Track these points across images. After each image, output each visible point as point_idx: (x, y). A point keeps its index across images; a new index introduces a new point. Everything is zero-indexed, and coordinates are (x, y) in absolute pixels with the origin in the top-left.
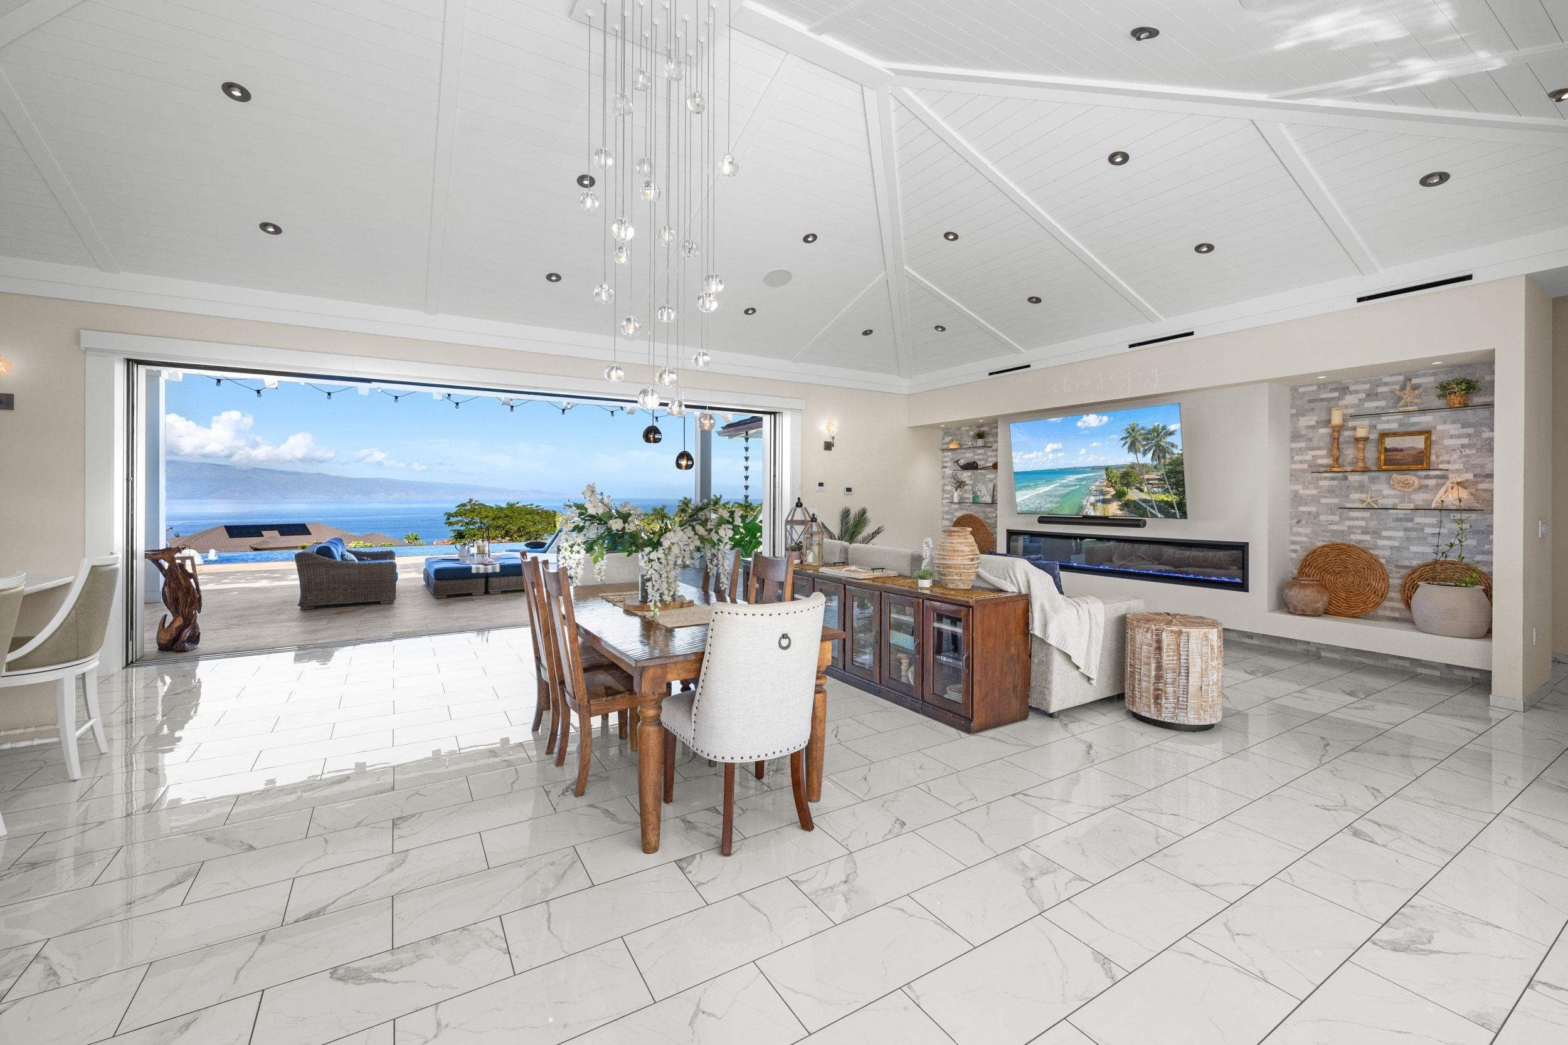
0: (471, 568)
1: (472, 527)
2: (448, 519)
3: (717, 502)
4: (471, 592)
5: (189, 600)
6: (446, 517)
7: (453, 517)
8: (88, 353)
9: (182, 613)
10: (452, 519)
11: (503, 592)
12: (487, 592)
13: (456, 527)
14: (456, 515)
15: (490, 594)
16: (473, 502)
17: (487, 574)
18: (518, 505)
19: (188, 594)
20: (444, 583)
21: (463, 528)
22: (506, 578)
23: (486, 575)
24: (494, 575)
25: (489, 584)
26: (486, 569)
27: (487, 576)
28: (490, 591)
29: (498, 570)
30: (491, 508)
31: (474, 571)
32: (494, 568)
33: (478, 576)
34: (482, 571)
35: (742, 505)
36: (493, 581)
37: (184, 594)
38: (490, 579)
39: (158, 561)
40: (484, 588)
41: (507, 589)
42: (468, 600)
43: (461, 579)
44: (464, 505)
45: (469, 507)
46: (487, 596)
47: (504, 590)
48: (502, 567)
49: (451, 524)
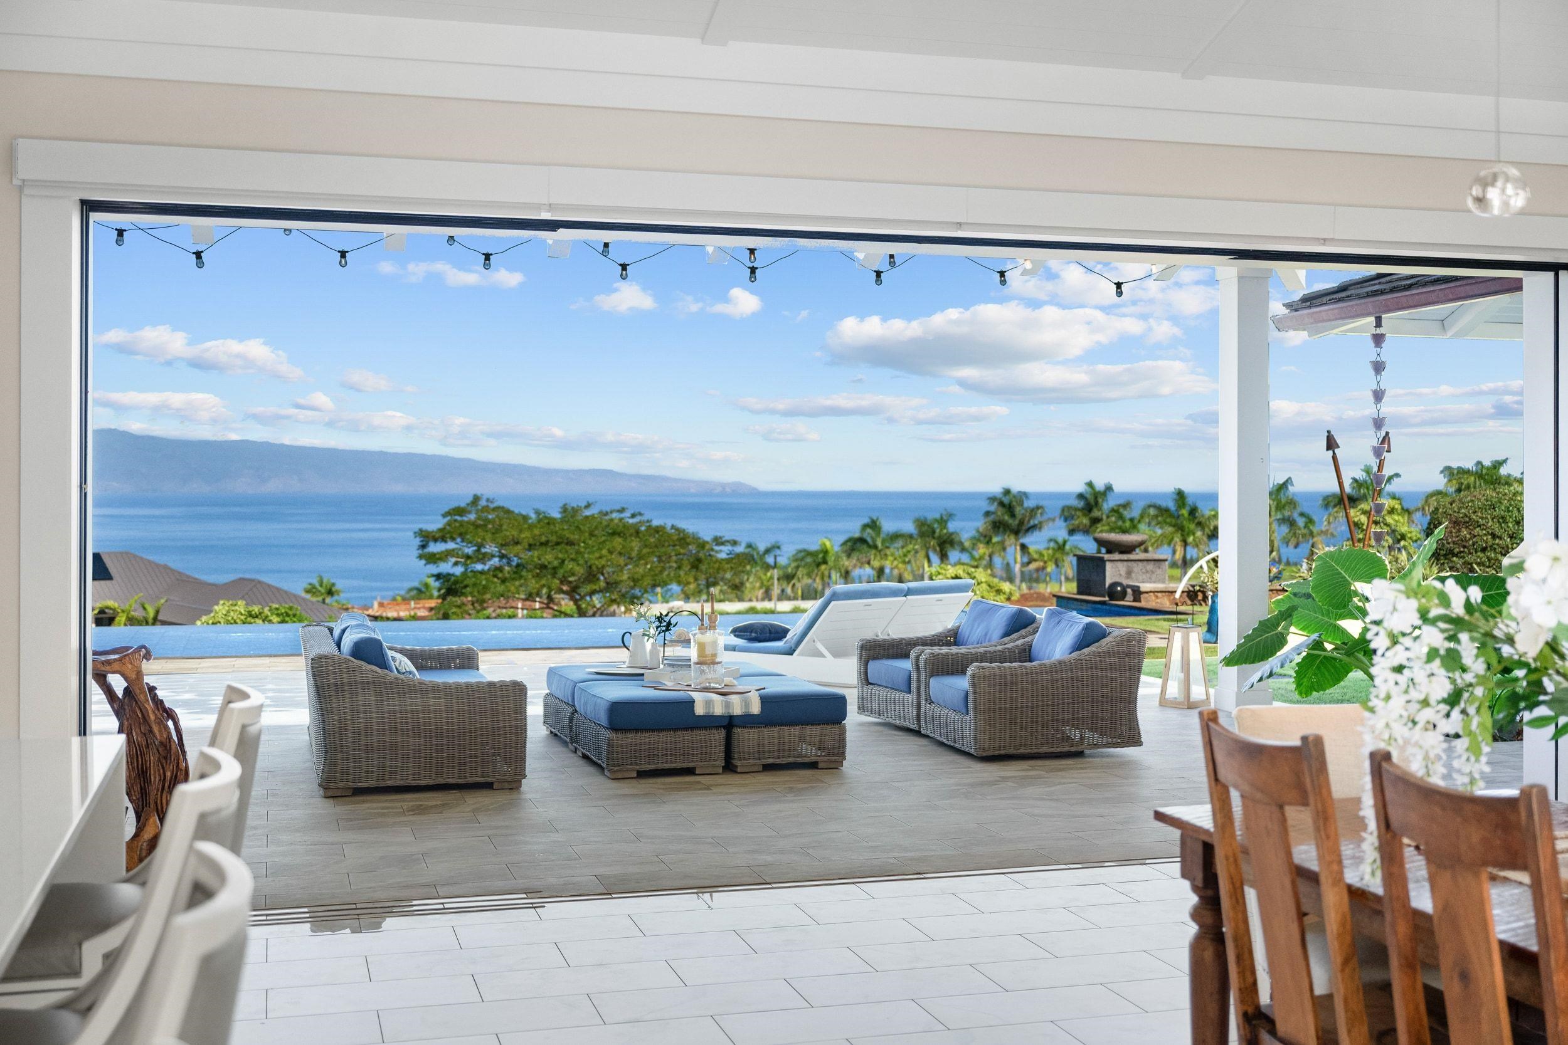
0: (691, 702)
1: (479, 567)
2: (423, 547)
3: (1097, 503)
4: (691, 765)
5: (169, 774)
6: (417, 541)
7: (435, 540)
8: (27, 191)
9: (156, 803)
10: (435, 548)
11: (768, 768)
12: (729, 767)
13: (445, 567)
14: (442, 536)
15: (736, 772)
16: (483, 503)
17: (731, 717)
18: (588, 513)
19: (165, 758)
20: (630, 738)
21: (458, 570)
22: (776, 730)
23: (725, 723)
24: (747, 721)
25: (735, 742)
26: (728, 705)
27: (729, 724)
28: (736, 762)
29: (756, 709)
30: (525, 518)
31: (699, 710)
32: (746, 703)
33: (709, 722)
34: (718, 711)
35: (1167, 510)
36: (746, 738)
37: (159, 760)
38: (737, 731)
39: (105, 677)
40: (722, 755)
41: (778, 761)
42: (688, 787)
43: (670, 730)
44: (459, 511)
45: (472, 517)
46: (730, 778)
47: (770, 761)
48: (766, 700)
49: (432, 559)
